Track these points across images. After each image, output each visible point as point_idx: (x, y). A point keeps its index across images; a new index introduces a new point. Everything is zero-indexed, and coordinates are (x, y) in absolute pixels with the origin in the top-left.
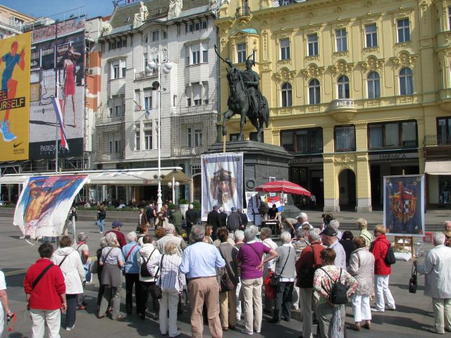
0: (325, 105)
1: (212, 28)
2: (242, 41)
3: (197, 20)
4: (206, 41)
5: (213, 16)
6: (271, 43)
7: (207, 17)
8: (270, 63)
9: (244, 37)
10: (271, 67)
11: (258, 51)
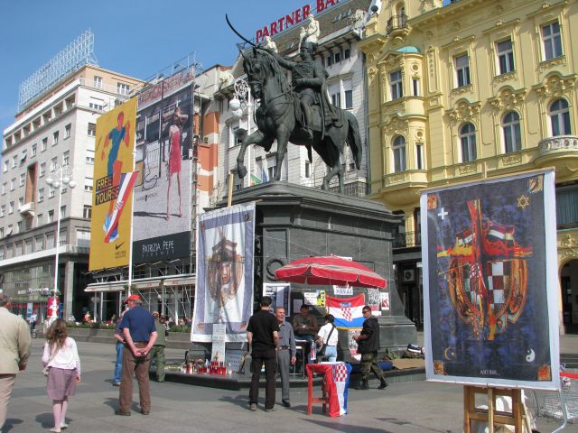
0: (528, 151)
1: (356, 56)
2: (396, 67)
3: (336, 48)
4: (348, 76)
5: (357, 38)
6: (440, 64)
7: (348, 41)
8: (439, 95)
9: (399, 60)
10: (442, 101)
11: (421, 80)
